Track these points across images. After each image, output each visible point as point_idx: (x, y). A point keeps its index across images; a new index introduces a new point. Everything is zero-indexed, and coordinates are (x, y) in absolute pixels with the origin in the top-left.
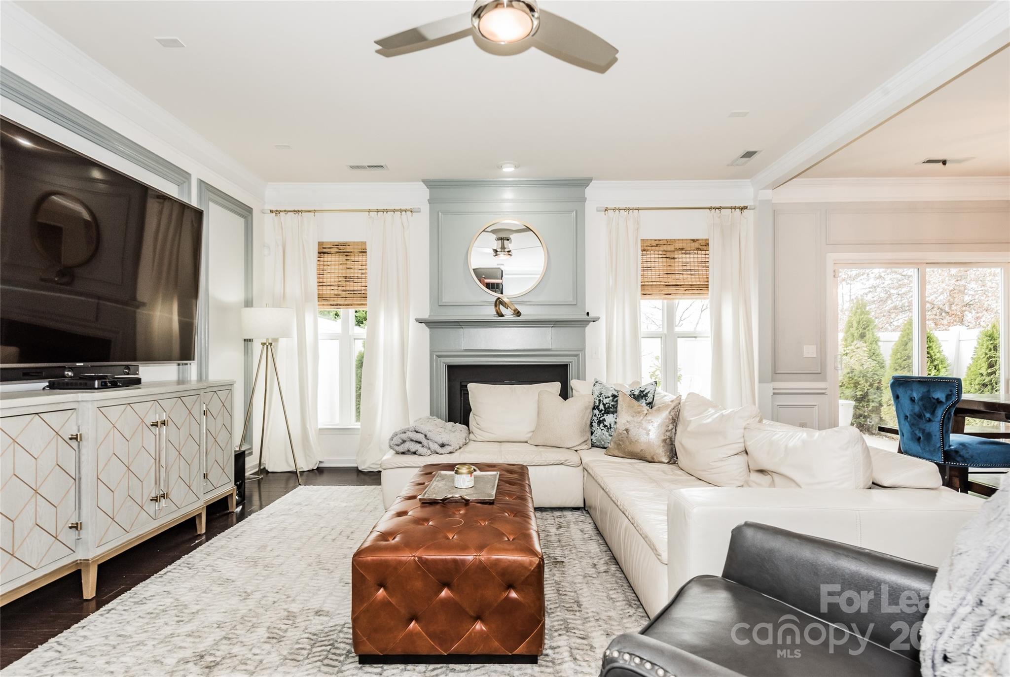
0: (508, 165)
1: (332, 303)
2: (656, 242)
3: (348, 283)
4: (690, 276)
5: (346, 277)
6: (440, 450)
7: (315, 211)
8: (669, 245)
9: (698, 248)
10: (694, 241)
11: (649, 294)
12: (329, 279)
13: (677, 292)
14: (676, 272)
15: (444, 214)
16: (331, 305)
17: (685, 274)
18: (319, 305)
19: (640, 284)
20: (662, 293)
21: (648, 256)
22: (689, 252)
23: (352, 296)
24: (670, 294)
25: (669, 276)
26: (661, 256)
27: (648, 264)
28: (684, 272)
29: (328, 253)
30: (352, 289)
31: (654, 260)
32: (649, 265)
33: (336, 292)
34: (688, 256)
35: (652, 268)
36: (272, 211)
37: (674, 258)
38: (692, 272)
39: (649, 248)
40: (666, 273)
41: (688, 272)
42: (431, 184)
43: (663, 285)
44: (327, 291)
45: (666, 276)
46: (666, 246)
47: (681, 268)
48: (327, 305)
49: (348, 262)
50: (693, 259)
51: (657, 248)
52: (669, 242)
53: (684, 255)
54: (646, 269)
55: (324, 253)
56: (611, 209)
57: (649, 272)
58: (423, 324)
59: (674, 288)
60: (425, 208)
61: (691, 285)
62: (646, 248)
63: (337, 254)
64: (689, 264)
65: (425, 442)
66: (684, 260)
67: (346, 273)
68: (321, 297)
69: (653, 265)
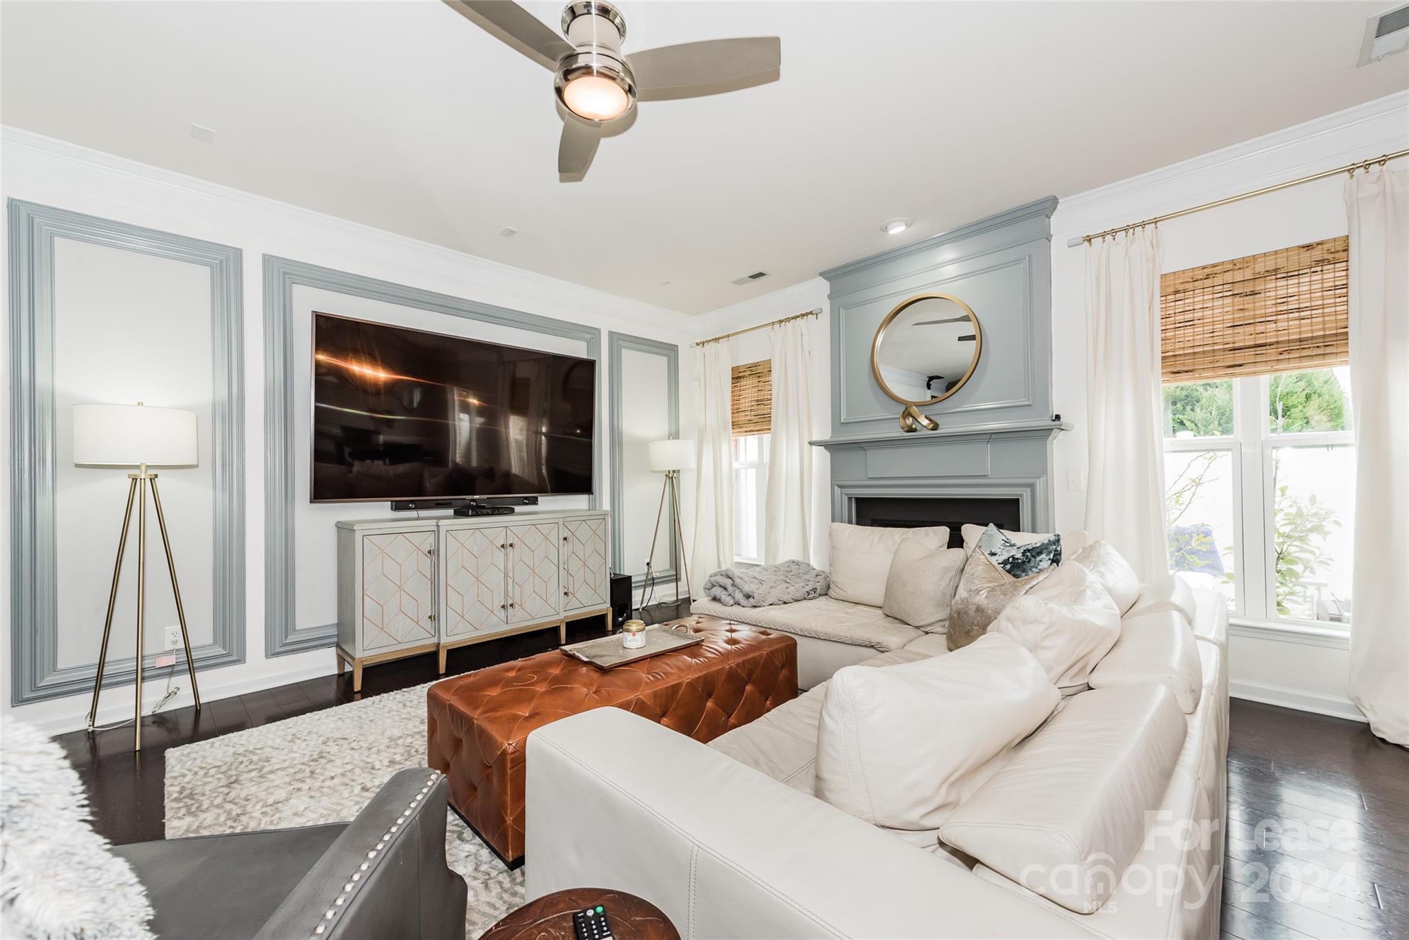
0: (896, 223)
1: (746, 429)
2: (1205, 270)
3: (759, 407)
4: (1297, 322)
5: (757, 401)
6: (744, 602)
7: (728, 336)
8: (1240, 269)
9: (1323, 261)
10: (1309, 247)
11: (1187, 372)
12: (745, 404)
13: (1259, 359)
14: (1257, 320)
15: (846, 309)
16: (746, 432)
17: (1283, 321)
18: (733, 433)
19: (1159, 356)
20: (1216, 365)
21: (1187, 301)
22: (1296, 273)
23: (761, 420)
24: (1240, 365)
25: (1237, 330)
26: (1221, 295)
27: (1186, 316)
28: (1279, 317)
29: (743, 377)
30: (762, 412)
31: (1201, 306)
32: (1189, 316)
33: (749, 418)
34: (1291, 281)
35: (1196, 322)
36: (698, 344)
37: (1254, 293)
38: (1302, 314)
39: (1187, 286)
40: (1231, 324)
41: (1291, 315)
42: (832, 275)
43: (1224, 350)
44: (742, 418)
45: (1230, 331)
46: (1230, 273)
47: (1274, 310)
48: (742, 432)
49: (760, 384)
50: (1306, 288)
51: (1208, 282)
52: (1235, 265)
53: (1283, 283)
54: (1182, 325)
55: (739, 377)
56: (1097, 236)
57: (1189, 331)
58: (822, 447)
59: (1251, 352)
60: (826, 306)
61: (1300, 340)
62: (1181, 287)
63: (751, 377)
64: (1296, 298)
65: (730, 589)
66: (1282, 292)
67: (758, 396)
68: (734, 424)
69: (1198, 314)
